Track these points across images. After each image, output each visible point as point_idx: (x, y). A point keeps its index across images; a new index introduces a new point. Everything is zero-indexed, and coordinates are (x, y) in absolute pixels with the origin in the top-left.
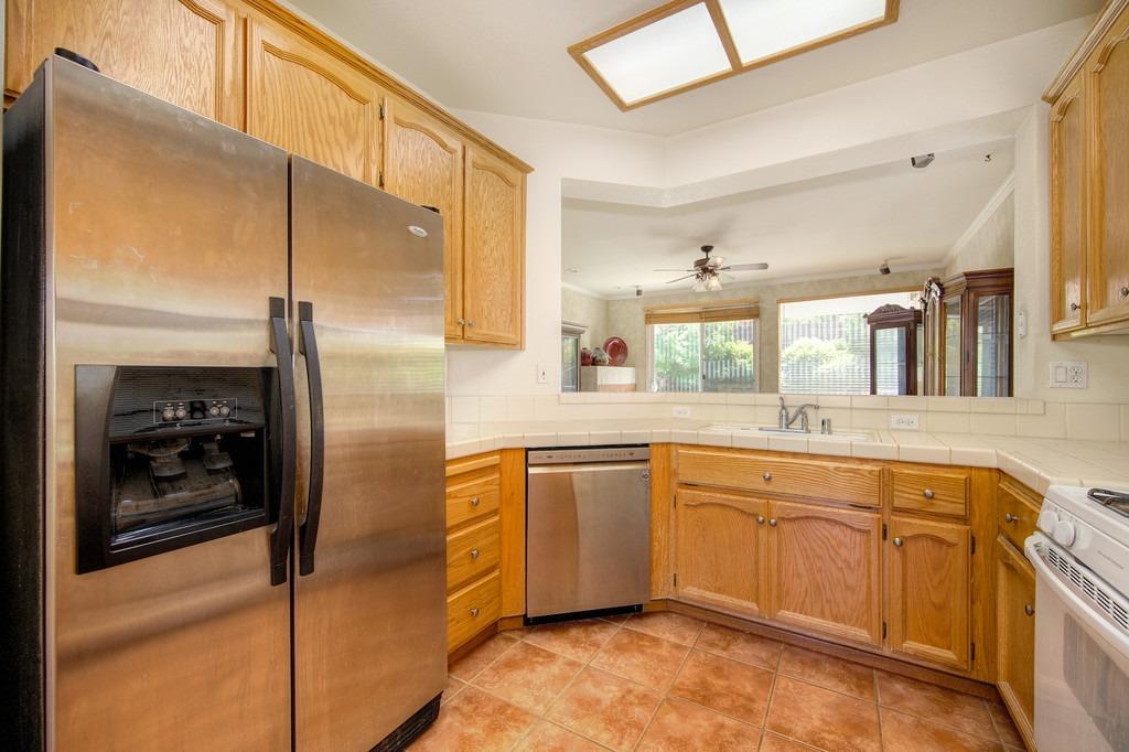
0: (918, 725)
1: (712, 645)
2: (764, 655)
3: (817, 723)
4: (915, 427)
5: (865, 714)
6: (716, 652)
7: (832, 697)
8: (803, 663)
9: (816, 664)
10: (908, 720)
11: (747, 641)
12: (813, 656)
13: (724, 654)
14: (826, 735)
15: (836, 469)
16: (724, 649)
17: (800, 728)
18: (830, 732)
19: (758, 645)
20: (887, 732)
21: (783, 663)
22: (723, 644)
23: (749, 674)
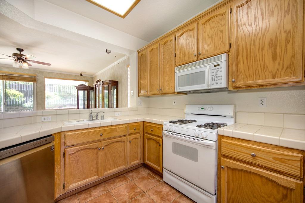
0: (139, 179)
1: (86, 199)
2: (102, 189)
3: (127, 194)
4: (120, 115)
5: (132, 184)
6: (89, 199)
7: (124, 186)
8: (111, 183)
9: (114, 182)
10: (137, 179)
11: (94, 189)
12: (112, 180)
13: (92, 198)
14: (131, 195)
15: (118, 128)
16: (91, 197)
17: (126, 198)
18: (131, 194)
19: (98, 188)
20: (137, 184)
21: (108, 187)
22: (89, 196)
23: (104, 197)
